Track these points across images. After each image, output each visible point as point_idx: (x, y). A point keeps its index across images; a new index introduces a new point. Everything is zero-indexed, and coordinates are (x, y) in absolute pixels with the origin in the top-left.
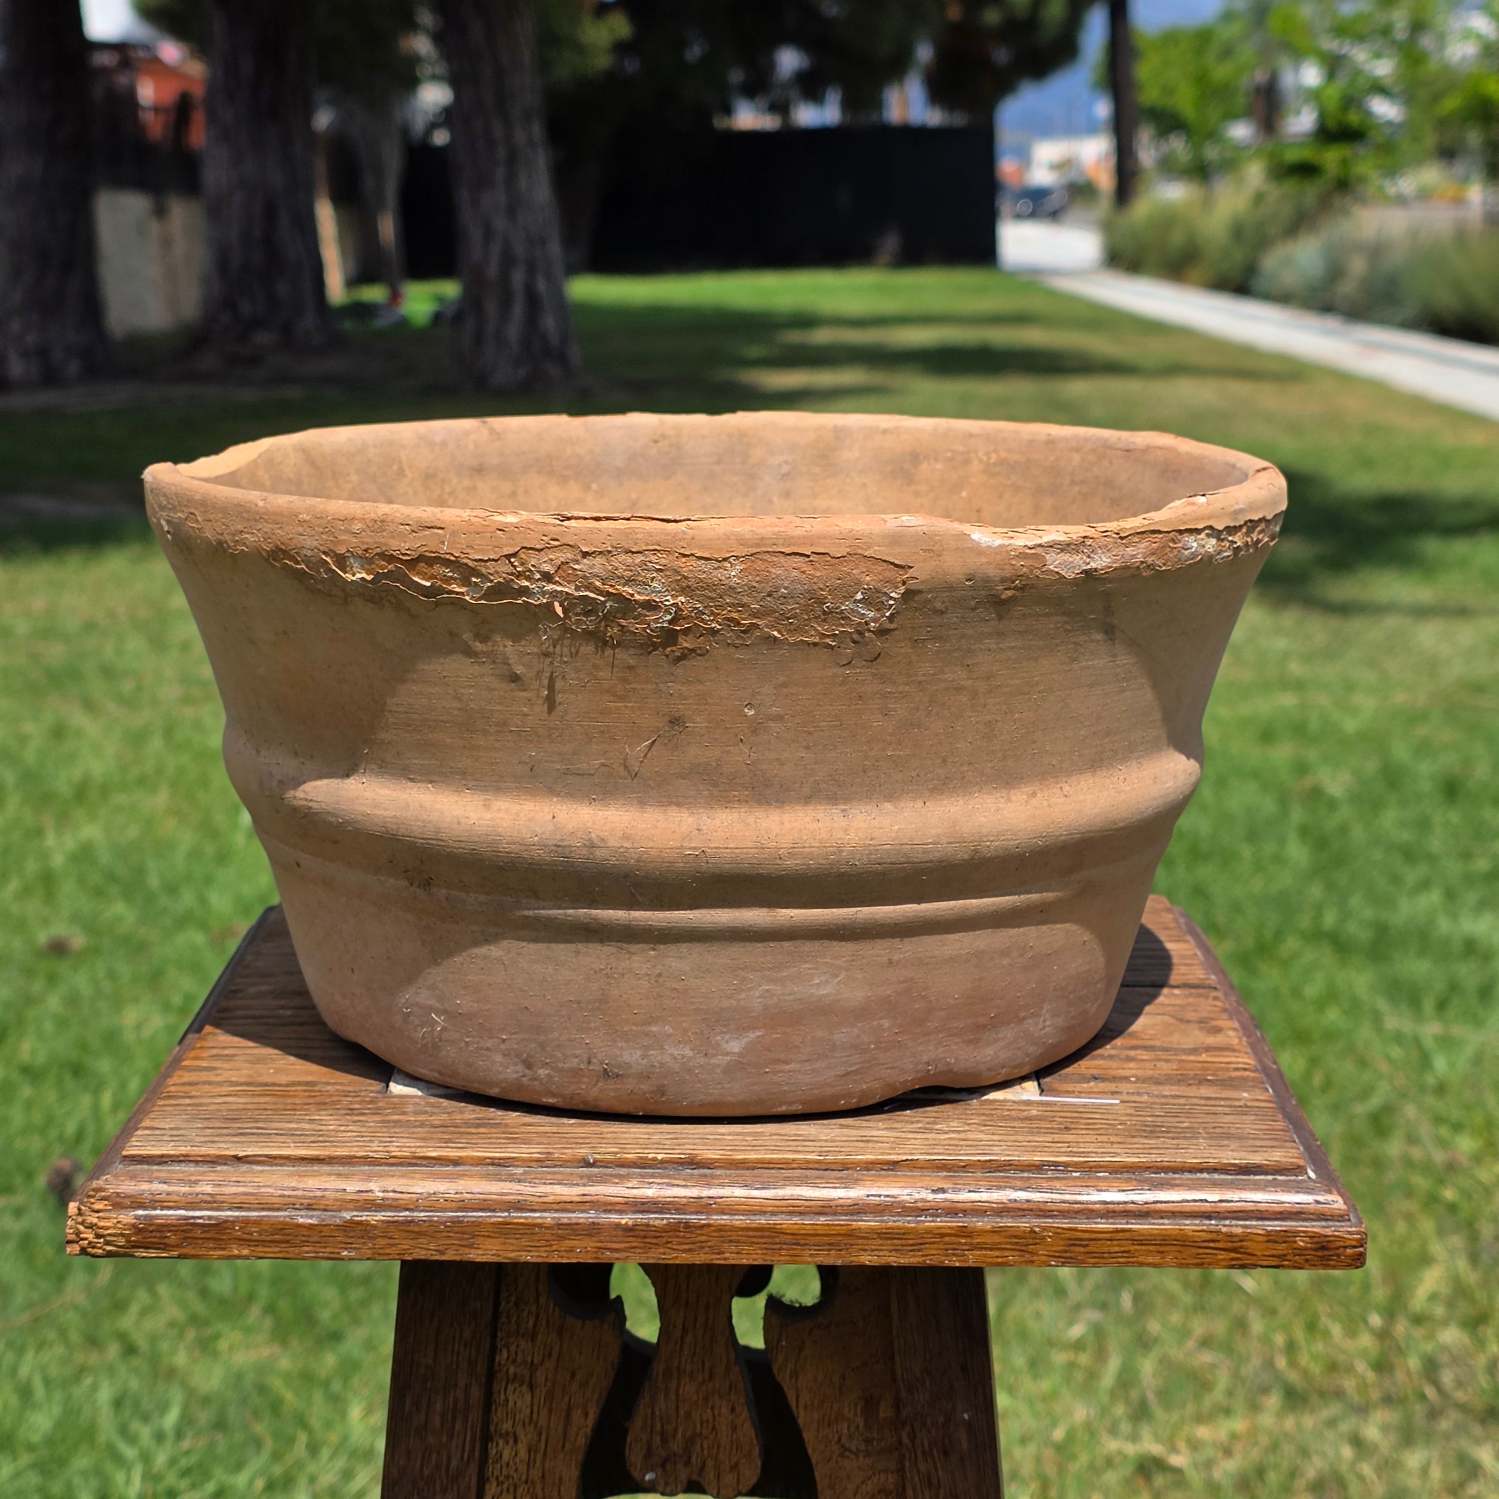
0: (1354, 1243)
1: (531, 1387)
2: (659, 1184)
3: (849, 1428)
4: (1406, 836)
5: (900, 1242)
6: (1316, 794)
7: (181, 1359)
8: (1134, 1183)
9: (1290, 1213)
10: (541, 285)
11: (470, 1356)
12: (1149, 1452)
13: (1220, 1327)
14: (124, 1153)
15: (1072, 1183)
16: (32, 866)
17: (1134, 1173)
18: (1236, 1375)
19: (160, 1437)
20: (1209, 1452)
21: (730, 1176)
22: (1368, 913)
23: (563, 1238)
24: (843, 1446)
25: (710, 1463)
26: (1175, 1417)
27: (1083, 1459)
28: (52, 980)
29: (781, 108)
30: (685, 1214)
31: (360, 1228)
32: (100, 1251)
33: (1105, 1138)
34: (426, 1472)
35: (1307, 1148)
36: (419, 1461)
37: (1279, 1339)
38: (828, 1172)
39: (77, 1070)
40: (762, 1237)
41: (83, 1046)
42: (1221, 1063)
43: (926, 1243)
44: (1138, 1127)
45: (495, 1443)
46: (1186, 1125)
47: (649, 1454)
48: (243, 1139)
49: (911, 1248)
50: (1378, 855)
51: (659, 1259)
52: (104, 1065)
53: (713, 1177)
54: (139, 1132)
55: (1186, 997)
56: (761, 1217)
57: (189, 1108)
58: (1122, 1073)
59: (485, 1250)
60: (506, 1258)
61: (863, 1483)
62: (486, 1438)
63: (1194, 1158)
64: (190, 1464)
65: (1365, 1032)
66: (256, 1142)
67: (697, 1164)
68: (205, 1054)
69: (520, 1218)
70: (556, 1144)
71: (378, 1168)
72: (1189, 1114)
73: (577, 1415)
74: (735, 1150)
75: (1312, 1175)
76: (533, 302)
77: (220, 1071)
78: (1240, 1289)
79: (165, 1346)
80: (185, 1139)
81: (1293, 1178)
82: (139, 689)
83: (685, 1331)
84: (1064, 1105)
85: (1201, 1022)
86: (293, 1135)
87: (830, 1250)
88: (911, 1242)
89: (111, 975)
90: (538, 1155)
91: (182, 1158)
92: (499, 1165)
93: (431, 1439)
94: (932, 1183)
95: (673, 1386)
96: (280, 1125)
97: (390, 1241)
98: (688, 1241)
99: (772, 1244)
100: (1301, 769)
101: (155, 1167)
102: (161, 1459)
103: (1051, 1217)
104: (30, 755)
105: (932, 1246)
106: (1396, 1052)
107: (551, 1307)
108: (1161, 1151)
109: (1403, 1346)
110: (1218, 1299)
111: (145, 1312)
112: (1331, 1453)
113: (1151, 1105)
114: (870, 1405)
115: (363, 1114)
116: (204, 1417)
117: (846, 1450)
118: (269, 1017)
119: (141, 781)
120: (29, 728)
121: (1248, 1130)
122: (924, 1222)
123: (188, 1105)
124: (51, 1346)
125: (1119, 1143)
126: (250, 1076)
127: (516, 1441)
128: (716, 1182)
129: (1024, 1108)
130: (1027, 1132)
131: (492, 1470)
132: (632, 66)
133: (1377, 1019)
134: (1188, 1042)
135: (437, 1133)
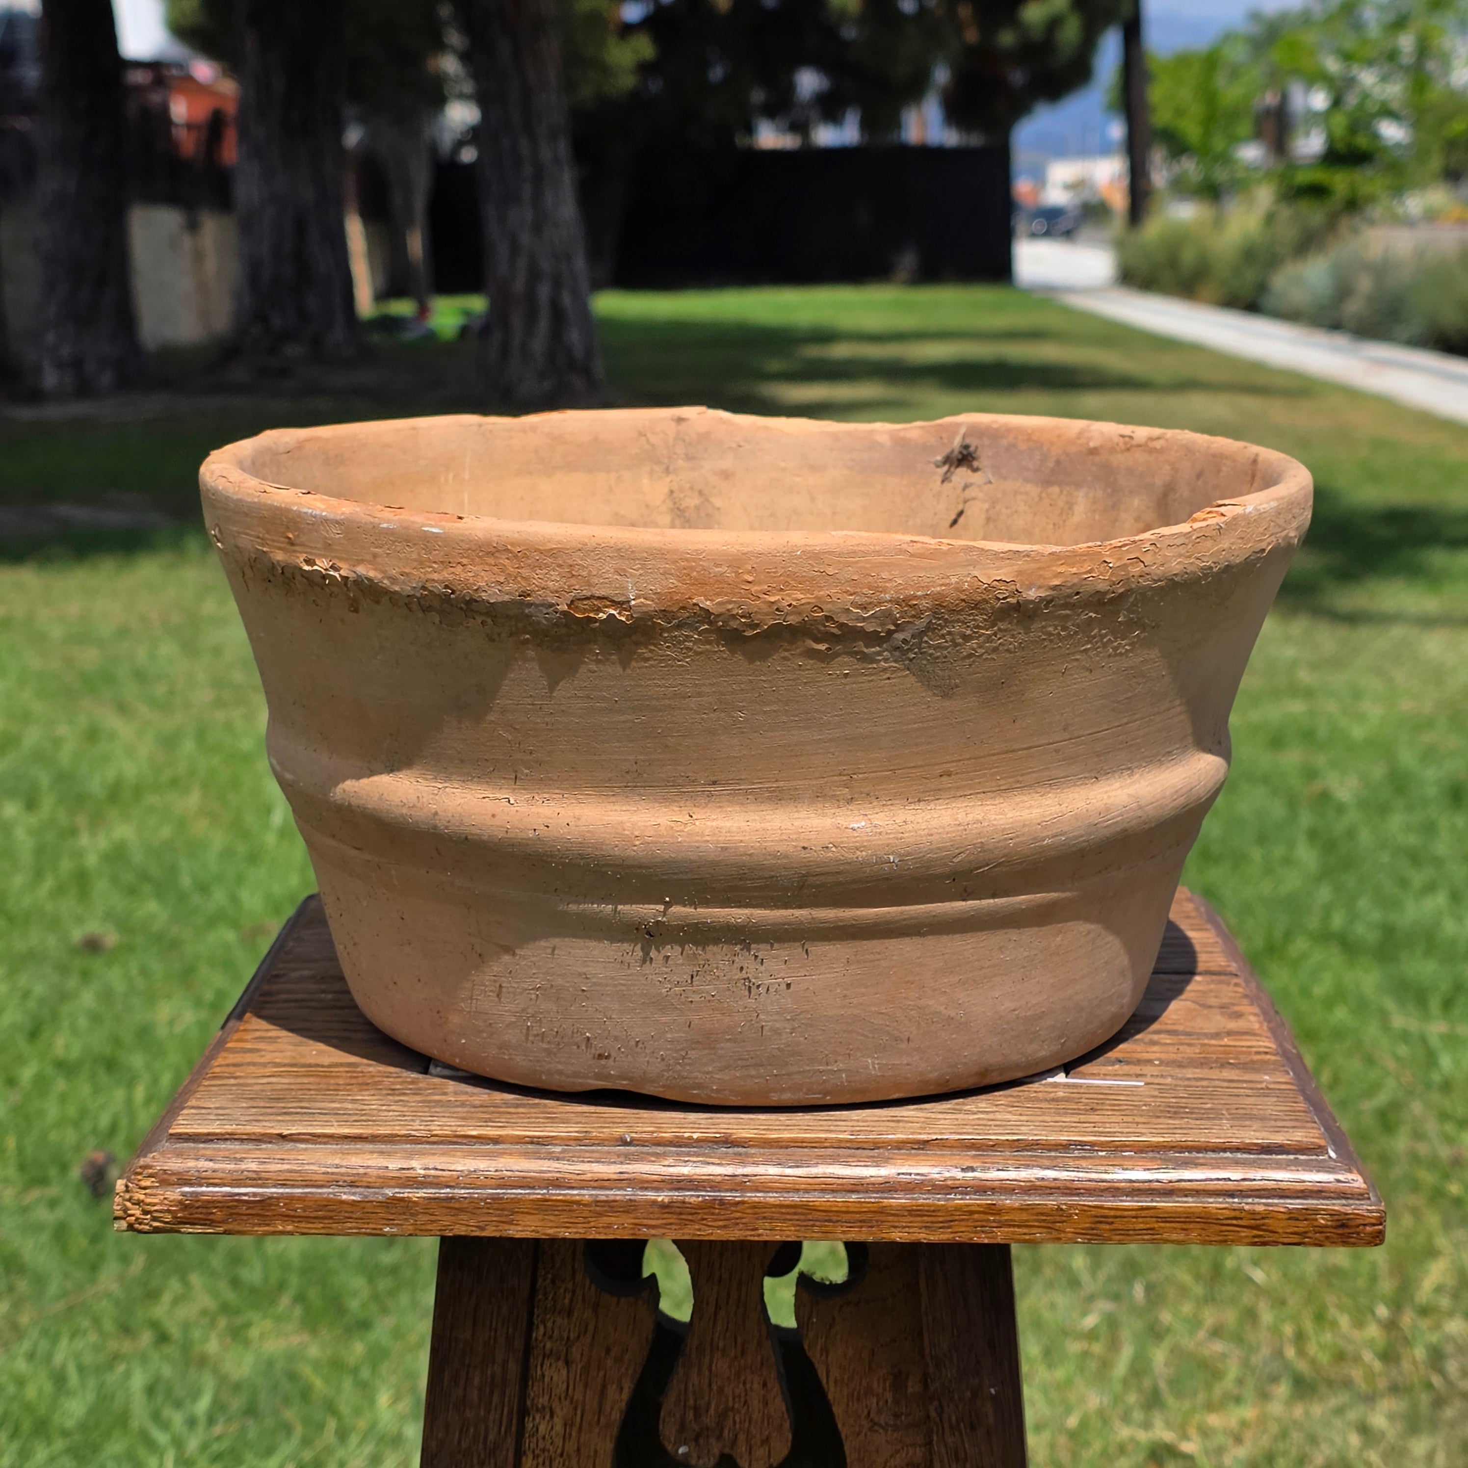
0: (1373, 1221)
1: (567, 1363)
2: (694, 1162)
3: (877, 1404)
4: (1412, 840)
5: (929, 1219)
6: (1325, 797)
7: (212, 1346)
8: (1159, 1162)
9: (1311, 1191)
10: (567, 300)
11: (507, 1333)
12: (1161, 1439)
13: (1230, 1317)
14: (171, 1131)
15: (1098, 1162)
16: (66, 865)
17: (1158, 1152)
18: (1245, 1363)
19: (192, 1422)
20: (1220, 1439)
21: (764, 1154)
22: (1376, 915)
23: (600, 1215)
24: (872, 1420)
25: (742, 1437)
26: (1187, 1405)
27: (1097, 1446)
28: (86, 976)
29: (800, 128)
30: (719, 1191)
31: (402, 1204)
32: (147, 1227)
33: (1130, 1119)
34: (464, 1445)
35: (1327, 1129)
36: (457, 1434)
37: (1288, 1330)
38: (860, 1151)
39: (111, 1065)
40: (795, 1214)
41: (116, 1041)
42: (1243, 1047)
43: (956, 1220)
44: (1162, 1108)
45: (531, 1419)
46: (1209, 1106)
47: (682, 1428)
48: (288, 1118)
49: (941, 1225)
50: (1385, 858)
51: (695, 1235)
52: (137, 1060)
53: (747, 1155)
54: (185, 1111)
55: (1208, 983)
56: (794, 1195)
57: (234, 1088)
58: (1146, 1056)
59: (525, 1226)
60: (544, 1234)
61: (892, 1456)
62: (523, 1412)
63: (1217, 1138)
64: (222, 1449)
65: (1372, 1030)
66: (300, 1121)
67: (732, 1142)
68: (249, 1036)
69: (560, 1195)
70: (593, 1123)
71: (420, 1146)
72: (1212, 1096)
73: (612, 1390)
74: (768, 1129)
75: (1333, 1154)
76: (558, 316)
77: (263, 1053)
78: (1250, 1280)
79: (197, 1334)
80: (230, 1118)
81: (1314, 1157)
82: (172, 693)
83: (718, 1307)
84: (1089, 1087)
85: (1222, 1007)
86: (336, 1114)
87: (861, 1227)
88: (941, 1219)
89: (144, 972)
90: (576, 1134)
91: (227, 1136)
92: (538, 1143)
93: (469, 1414)
94: (961, 1162)
95: (707, 1359)
96: (322, 1105)
97: (433, 1218)
98: (723, 1217)
99: (804, 1221)
100: (1310, 774)
101: (202, 1145)
102: (193, 1444)
103: (1078, 1195)
104: (65, 756)
105: (962, 1223)
106: (1403, 1050)
107: (588, 1283)
108: (1185, 1131)
109: (1410, 1337)
110: (1229, 1290)
111: (176, 1301)
112: (1338, 1440)
113: (1174, 1088)
114: (898, 1380)
115: (404, 1094)
116: (236, 1404)
117: (876, 1424)
118: (311, 1000)
119: (174, 783)
120: (63, 730)
121: (1270, 1112)
122: (954, 1199)
123: (233, 1085)
124: (85, 1334)
125: (1144, 1123)
126: (294, 1058)
127: (552, 1416)
128: (750, 1159)
129: (1051, 1090)
130: (1054, 1113)
131: (528, 1443)
132: (655, 86)
133: (1384, 1017)
134: (1210, 1028)
135: (477, 1112)
